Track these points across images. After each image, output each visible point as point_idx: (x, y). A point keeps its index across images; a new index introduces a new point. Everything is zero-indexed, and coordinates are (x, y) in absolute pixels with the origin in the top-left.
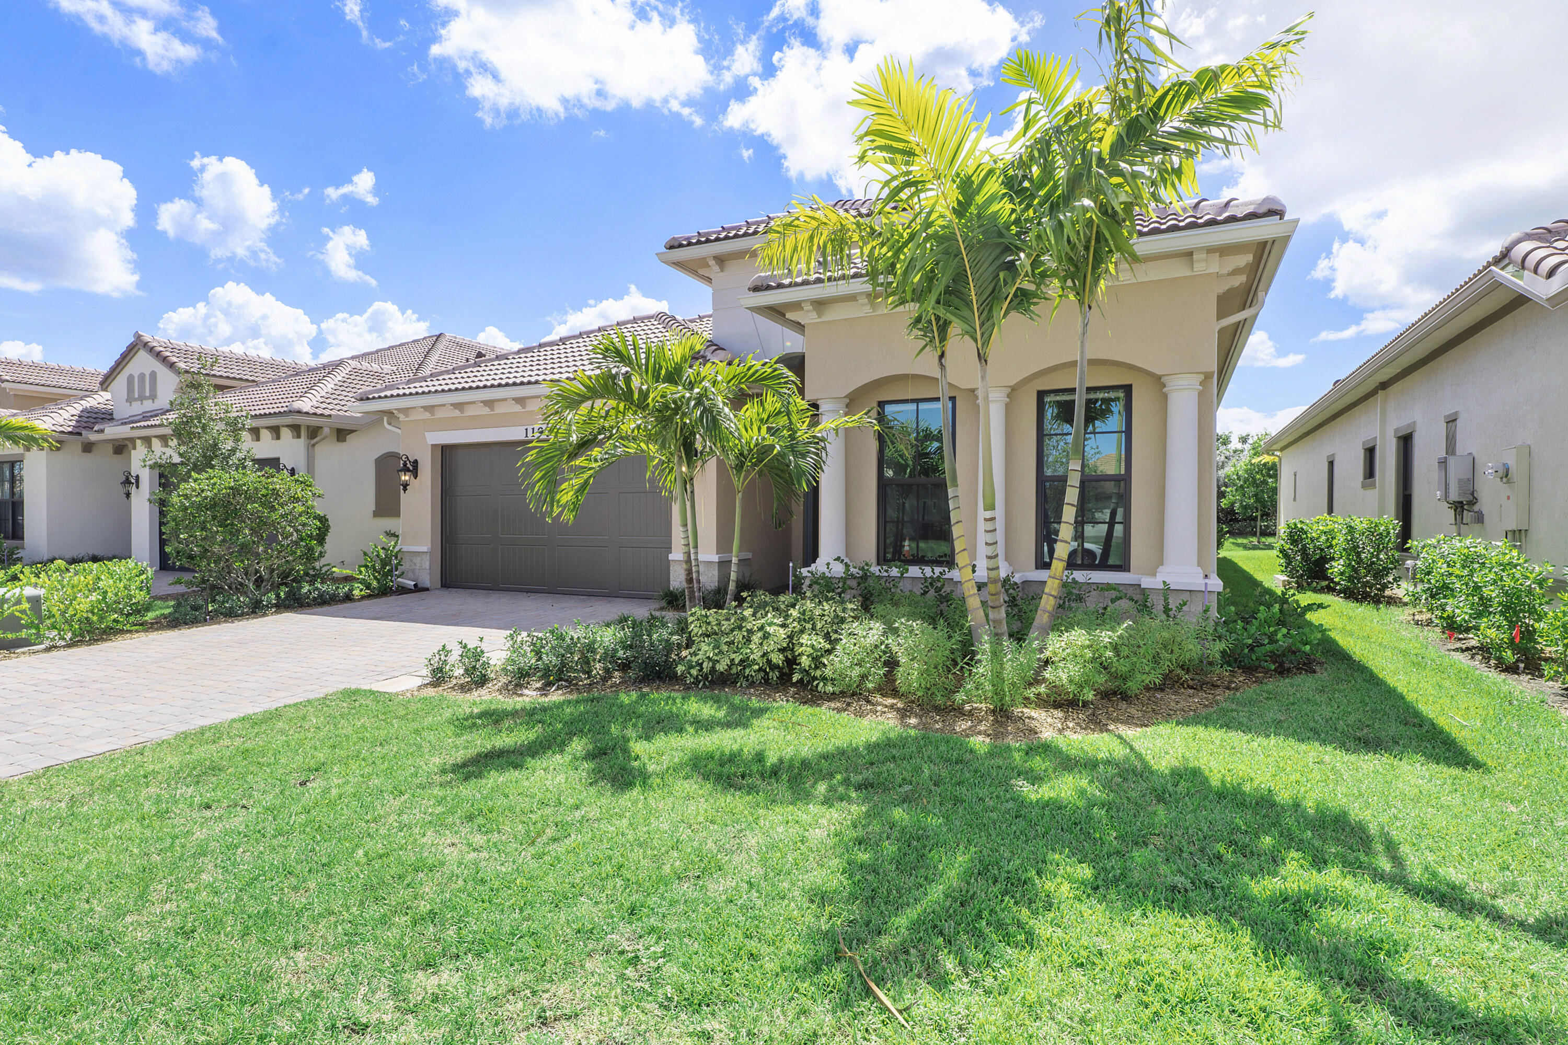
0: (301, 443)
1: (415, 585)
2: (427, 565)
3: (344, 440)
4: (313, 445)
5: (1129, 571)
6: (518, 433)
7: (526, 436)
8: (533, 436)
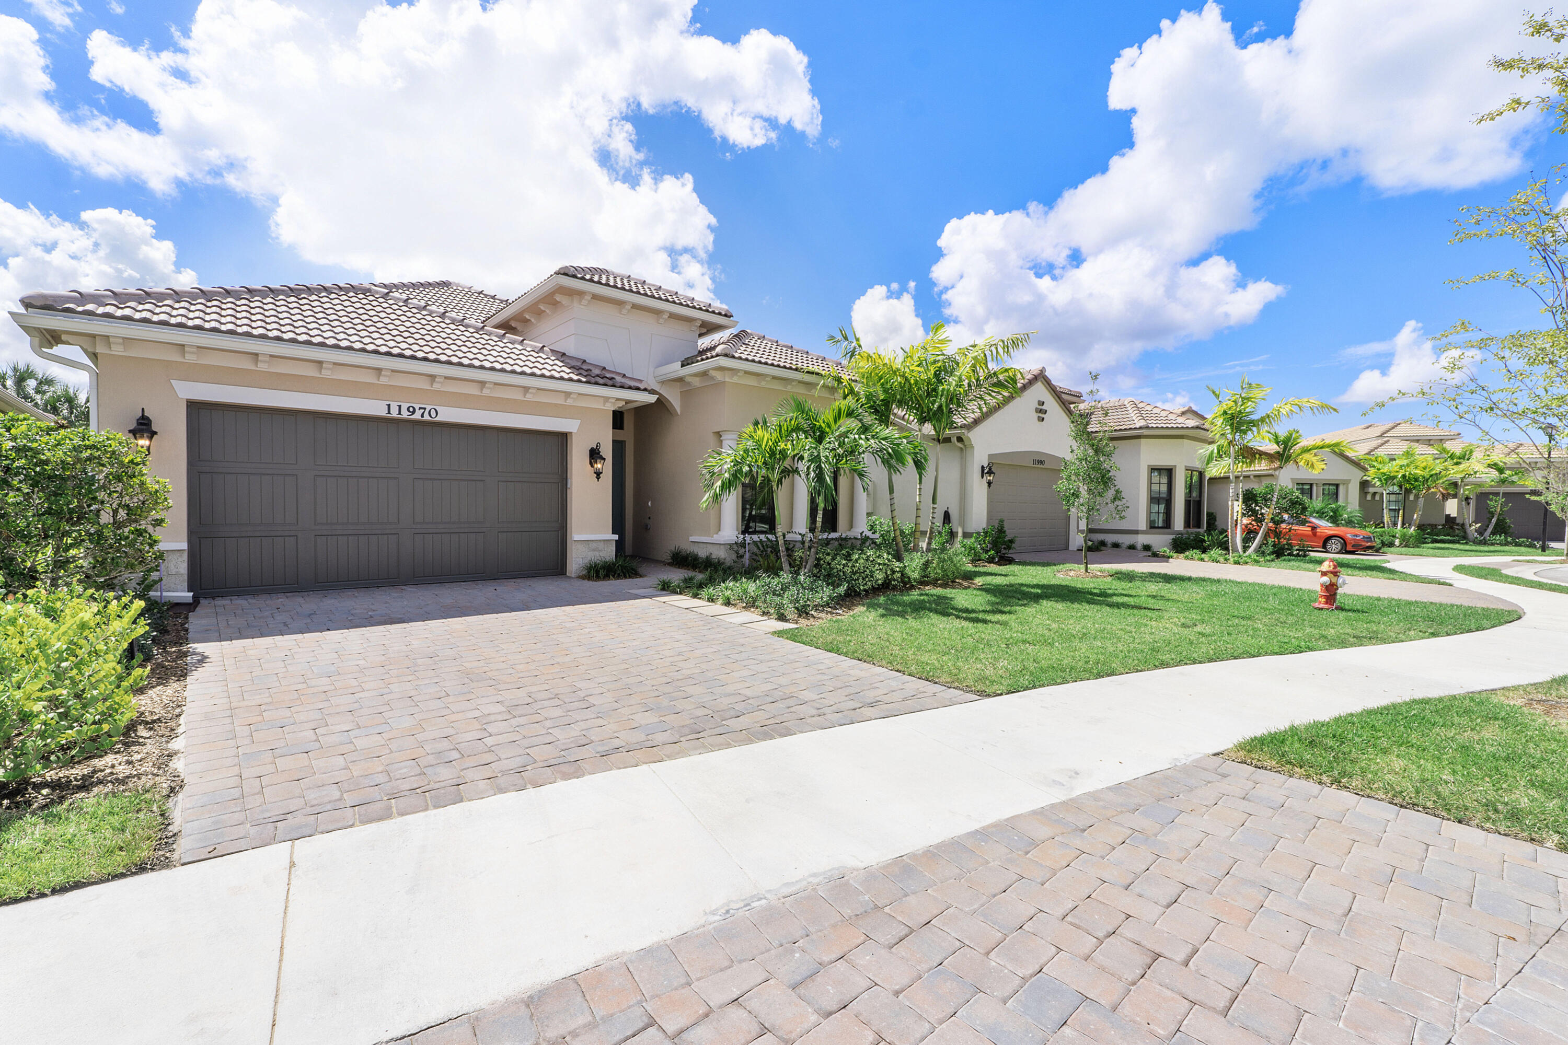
6: (375, 408)
7: (389, 413)
8: (400, 413)
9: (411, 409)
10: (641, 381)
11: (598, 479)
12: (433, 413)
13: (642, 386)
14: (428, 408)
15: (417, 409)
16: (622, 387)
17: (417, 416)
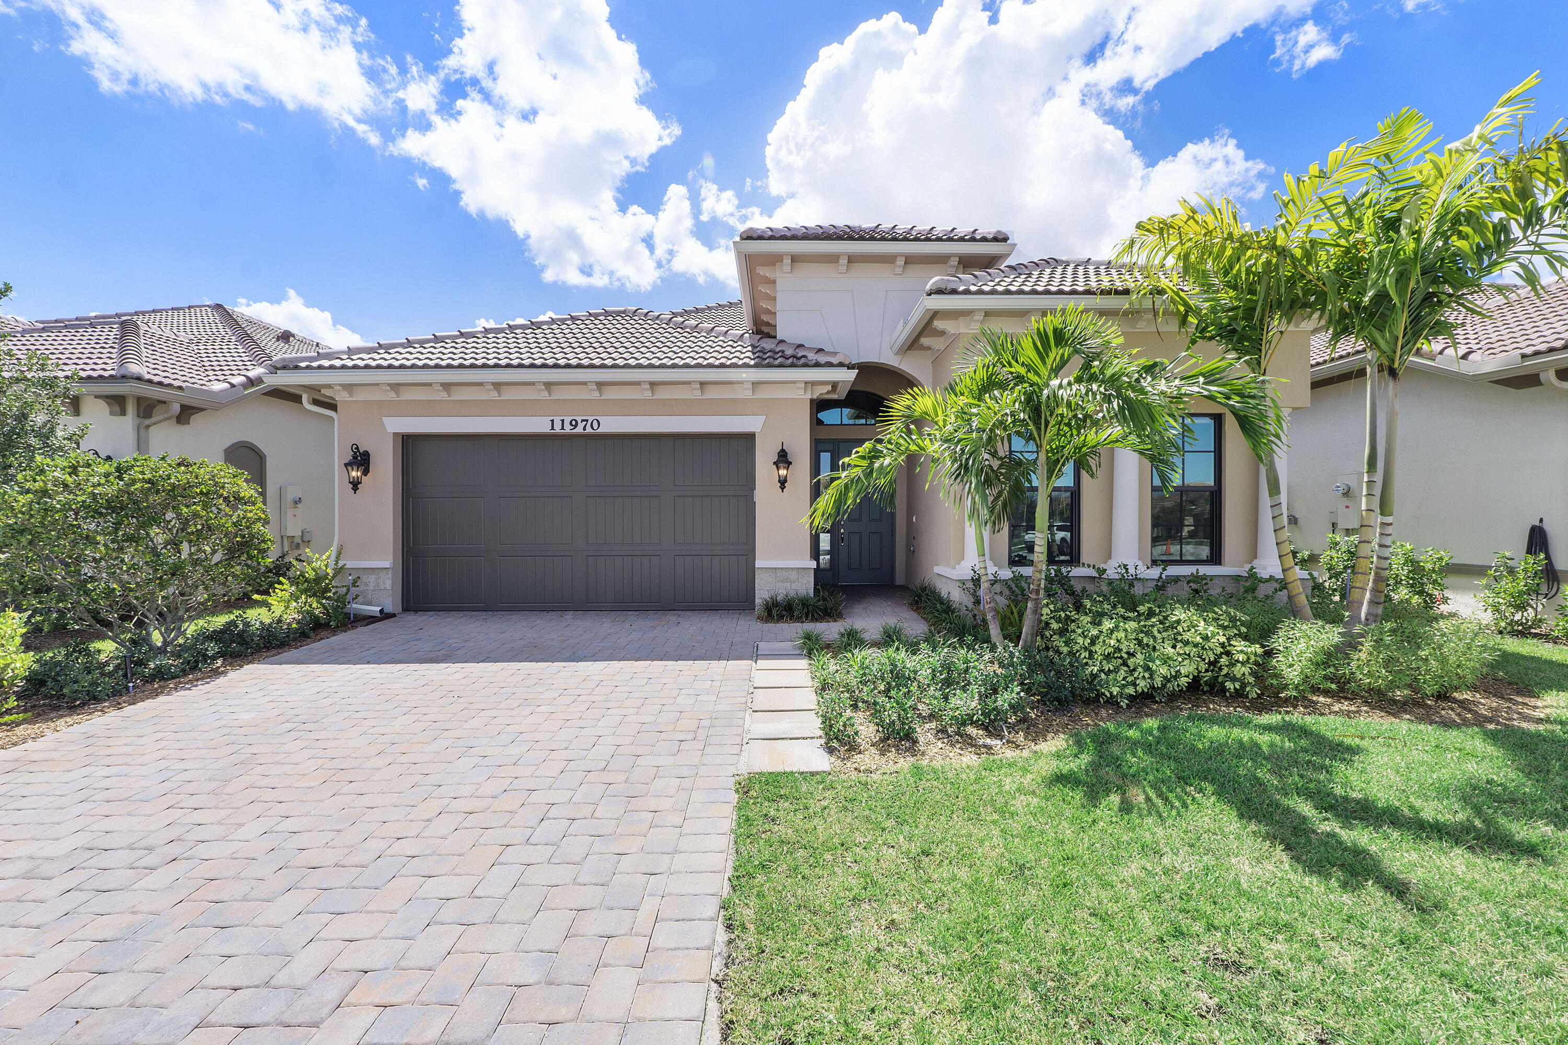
0: (128, 423)
1: (381, 611)
2: (388, 584)
3: (188, 422)
4: (148, 427)
5: (1220, 564)
6: (539, 425)
7: (553, 429)
8: (563, 428)
9: (574, 423)
10: (835, 354)
11: (783, 489)
12: (595, 425)
13: (835, 360)
14: (590, 419)
15: (579, 422)
16: (817, 365)
17: (579, 429)
